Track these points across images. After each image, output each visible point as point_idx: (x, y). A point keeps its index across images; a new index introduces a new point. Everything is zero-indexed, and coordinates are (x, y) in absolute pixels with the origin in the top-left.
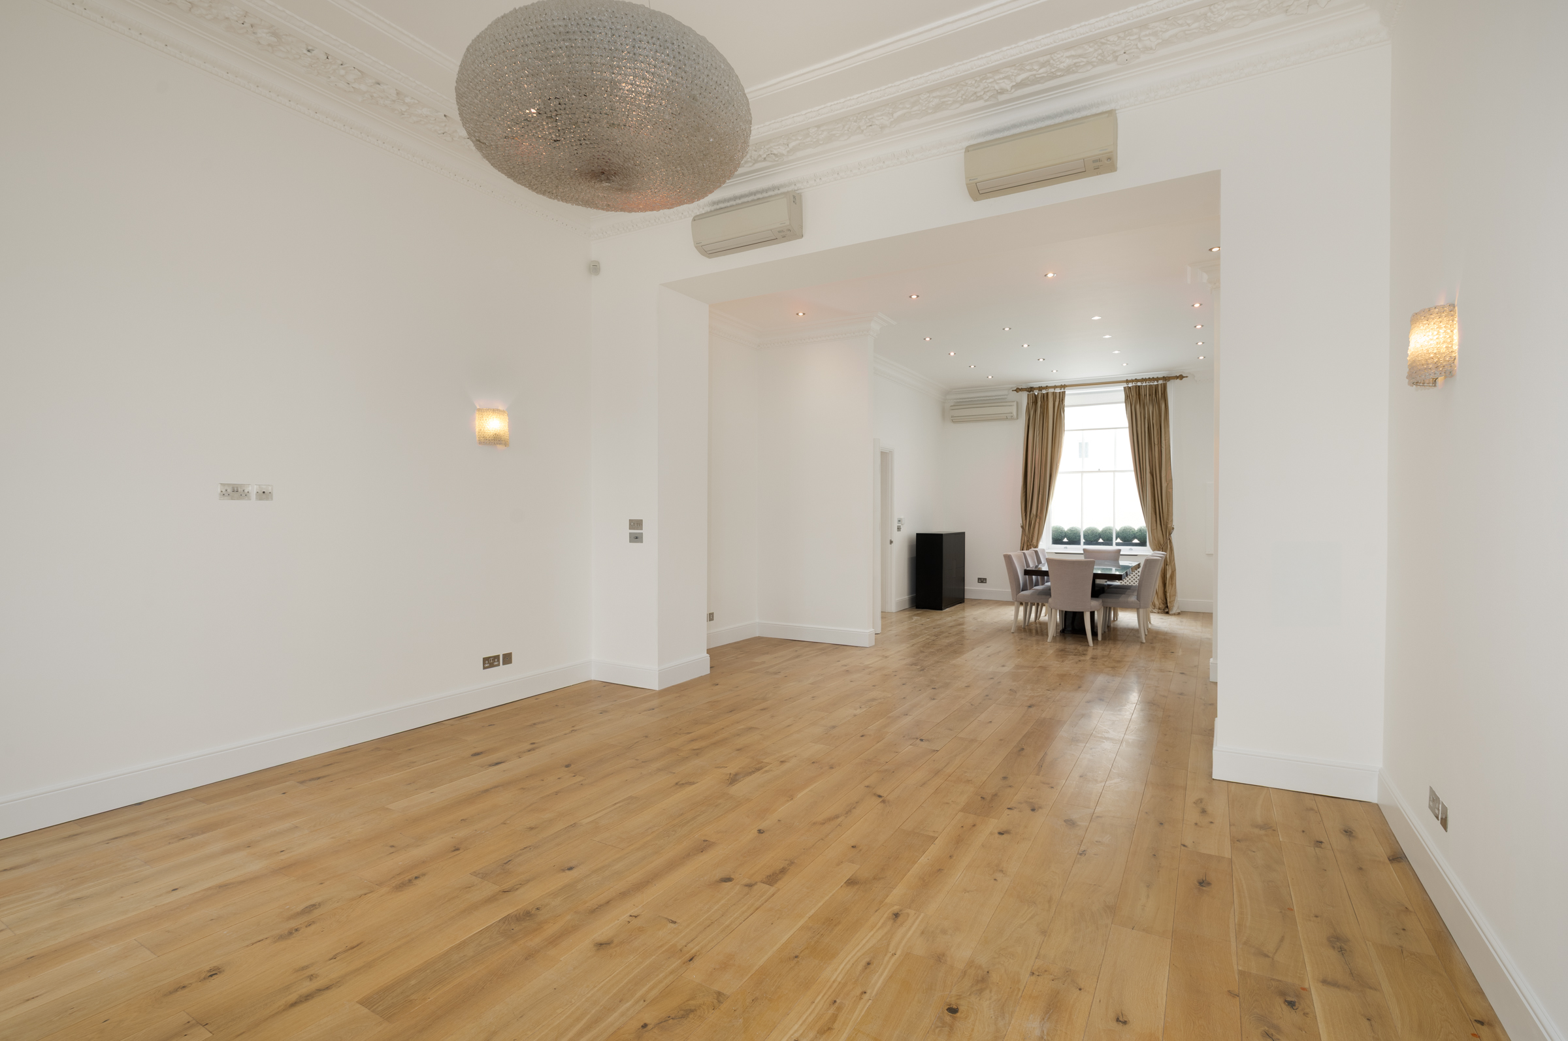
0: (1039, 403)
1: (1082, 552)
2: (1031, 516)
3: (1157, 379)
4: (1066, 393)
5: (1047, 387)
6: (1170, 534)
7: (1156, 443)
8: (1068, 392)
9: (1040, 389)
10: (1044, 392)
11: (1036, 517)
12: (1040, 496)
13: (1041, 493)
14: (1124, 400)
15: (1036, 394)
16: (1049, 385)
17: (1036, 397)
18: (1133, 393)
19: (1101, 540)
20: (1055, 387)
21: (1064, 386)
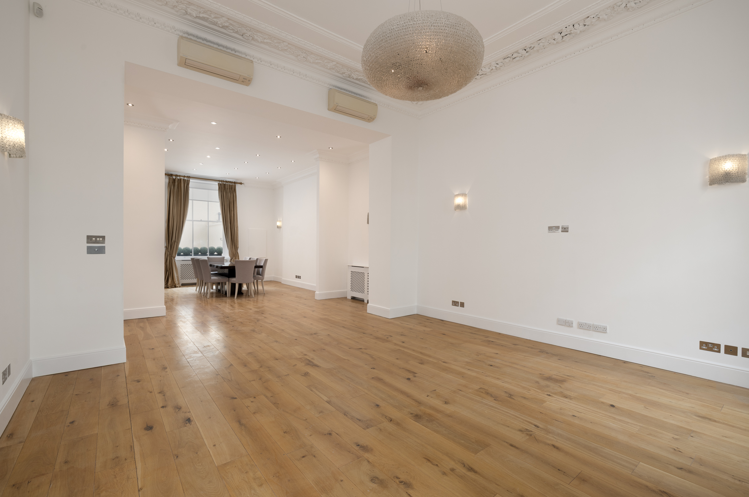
0: (176, 183)
1: (190, 259)
2: (172, 241)
3: (232, 182)
4: (190, 181)
5: (180, 176)
6: (237, 250)
7: (232, 210)
8: (191, 180)
9: (177, 176)
10: (178, 178)
11: (175, 242)
12: (177, 231)
13: (177, 229)
14: (218, 189)
15: (174, 178)
16: (181, 175)
17: (174, 180)
18: (223, 186)
19: (200, 254)
20: (184, 176)
21: (189, 177)
